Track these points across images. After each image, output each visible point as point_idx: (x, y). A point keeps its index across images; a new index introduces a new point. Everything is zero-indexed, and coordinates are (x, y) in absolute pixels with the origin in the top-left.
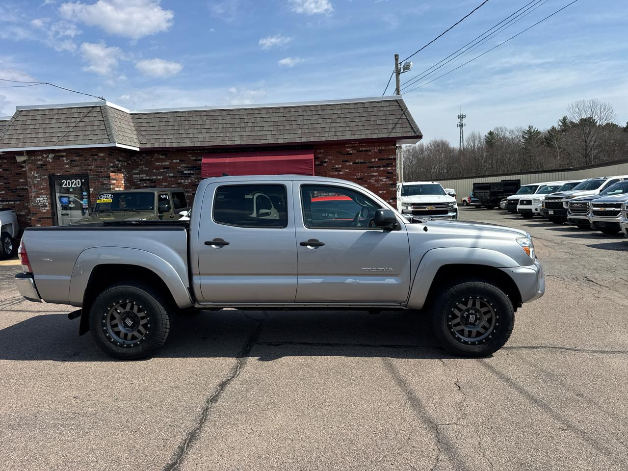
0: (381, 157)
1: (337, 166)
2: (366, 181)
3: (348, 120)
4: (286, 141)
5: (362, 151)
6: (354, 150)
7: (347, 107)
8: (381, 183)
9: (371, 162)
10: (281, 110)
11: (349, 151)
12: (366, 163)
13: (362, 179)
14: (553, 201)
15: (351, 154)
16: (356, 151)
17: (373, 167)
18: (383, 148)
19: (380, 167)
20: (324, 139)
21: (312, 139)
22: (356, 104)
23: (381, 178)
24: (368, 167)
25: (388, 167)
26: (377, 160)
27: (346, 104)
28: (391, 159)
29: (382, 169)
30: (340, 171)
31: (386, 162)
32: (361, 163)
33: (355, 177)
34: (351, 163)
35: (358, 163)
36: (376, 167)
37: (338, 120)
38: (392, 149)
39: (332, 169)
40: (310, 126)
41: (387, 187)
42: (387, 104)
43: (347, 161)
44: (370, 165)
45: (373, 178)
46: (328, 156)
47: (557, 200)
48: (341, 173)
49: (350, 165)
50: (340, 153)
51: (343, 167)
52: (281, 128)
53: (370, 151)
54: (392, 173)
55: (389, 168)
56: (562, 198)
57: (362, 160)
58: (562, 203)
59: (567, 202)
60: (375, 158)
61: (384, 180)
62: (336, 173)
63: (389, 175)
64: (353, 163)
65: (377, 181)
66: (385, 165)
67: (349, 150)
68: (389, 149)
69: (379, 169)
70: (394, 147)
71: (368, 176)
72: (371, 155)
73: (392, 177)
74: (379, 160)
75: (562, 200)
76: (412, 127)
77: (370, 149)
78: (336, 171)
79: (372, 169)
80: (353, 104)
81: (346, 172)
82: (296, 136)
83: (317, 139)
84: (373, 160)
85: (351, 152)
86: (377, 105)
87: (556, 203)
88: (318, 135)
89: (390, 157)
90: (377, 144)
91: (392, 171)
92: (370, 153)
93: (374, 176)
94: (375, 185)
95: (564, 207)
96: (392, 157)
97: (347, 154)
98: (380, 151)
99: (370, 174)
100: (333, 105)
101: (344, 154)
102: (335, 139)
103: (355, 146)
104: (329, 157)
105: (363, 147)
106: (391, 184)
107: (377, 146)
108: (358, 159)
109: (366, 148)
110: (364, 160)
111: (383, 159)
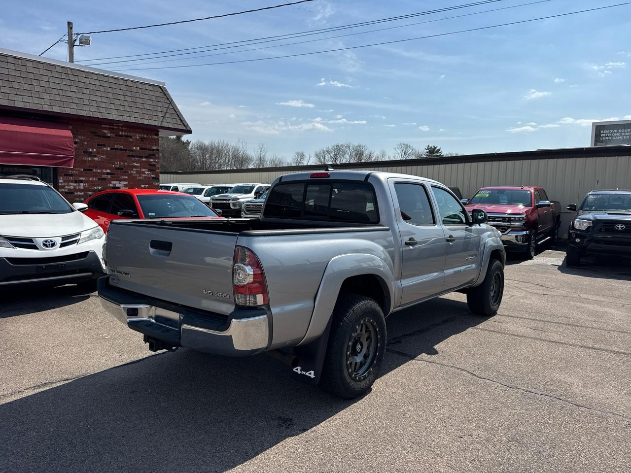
0: (143, 146)
1: (91, 150)
2: (126, 172)
3: (110, 96)
4: (28, 106)
5: (121, 136)
6: (112, 133)
7: (106, 79)
8: (144, 175)
9: (132, 151)
10: (11, 60)
11: (106, 133)
12: (126, 150)
13: (122, 169)
14: (221, 202)
15: (109, 137)
16: (114, 134)
17: (134, 156)
18: (145, 136)
19: (142, 157)
20: (84, 114)
21: (68, 111)
22: (116, 79)
23: (144, 170)
24: (129, 156)
25: (151, 158)
26: (138, 148)
27: (104, 76)
28: (154, 150)
29: (144, 159)
30: (95, 156)
31: (149, 152)
32: (121, 149)
33: (114, 166)
34: (109, 149)
35: (117, 149)
36: (137, 157)
37: (98, 93)
38: (154, 139)
39: (84, 152)
40: (61, 92)
41: (149, 181)
42: (151, 88)
43: (104, 146)
44: (131, 153)
45: (134, 169)
46: (79, 135)
47: (225, 201)
48: (96, 159)
49: (107, 151)
50: (95, 134)
51: (98, 152)
52: (16, 85)
53: (131, 137)
54: (155, 165)
55: (152, 160)
56: (229, 200)
57: (122, 147)
58: (229, 204)
59: (233, 203)
60: (136, 146)
61: (146, 173)
62: (90, 159)
63: (152, 168)
64: (111, 149)
65: (139, 173)
66: (147, 155)
67: (106, 131)
68: (152, 138)
69: (141, 159)
70: (156, 137)
71: (128, 166)
72: (132, 142)
73: (155, 170)
74: (140, 149)
75: (230, 202)
76: (181, 120)
77: (132, 134)
78: (89, 156)
79: (133, 159)
80: (113, 78)
81: (102, 158)
82: (41, 101)
83: (75, 112)
84: (134, 148)
85: (109, 135)
86: (141, 86)
87: (224, 203)
88: (74, 106)
89: (153, 148)
90: (139, 130)
91: (155, 163)
92: (131, 140)
93: (136, 167)
94: (136, 177)
95: (232, 207)
96: (155, 148)
97: (103, 137)
98: (142, 139)
99: (131, 164)
100: (86, 72)
101: (100, 136)
102: (99, 116)
103: (114, 129)
104: (79, 137)
105: (122, 131)
106: (153, 178)
107: (138, 133)
108: (117, 144)
109: (126, 133)
110: (124, 147)
111: (145, 149)
